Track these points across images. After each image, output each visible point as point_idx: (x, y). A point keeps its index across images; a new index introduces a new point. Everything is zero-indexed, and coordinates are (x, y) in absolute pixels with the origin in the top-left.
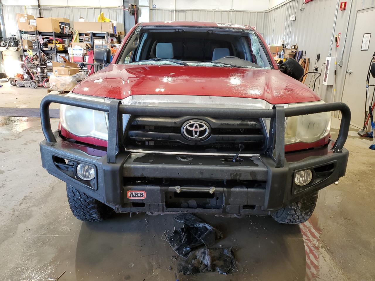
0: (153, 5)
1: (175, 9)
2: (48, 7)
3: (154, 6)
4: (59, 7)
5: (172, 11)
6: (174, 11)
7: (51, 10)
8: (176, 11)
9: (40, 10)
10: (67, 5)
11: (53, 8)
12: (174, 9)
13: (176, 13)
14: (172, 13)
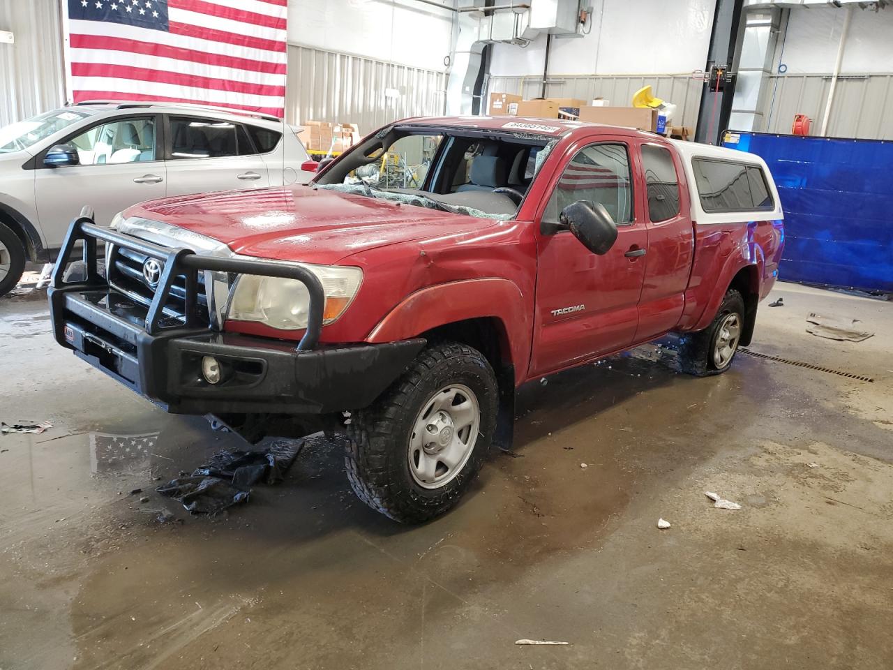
0: (780, 66)
1: (838, 73)
2: (559, 77)
3: (783, 69)
4: (579, 78)
5: (828, 79)
6: (834, 80)
7: (564, 83)
8: (839, 79)
9: (544, 85)
10: (593, 73)
11: (567, 80)
12: (835, 74)
13: (840, 83)
14: (828, 83)
